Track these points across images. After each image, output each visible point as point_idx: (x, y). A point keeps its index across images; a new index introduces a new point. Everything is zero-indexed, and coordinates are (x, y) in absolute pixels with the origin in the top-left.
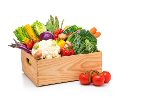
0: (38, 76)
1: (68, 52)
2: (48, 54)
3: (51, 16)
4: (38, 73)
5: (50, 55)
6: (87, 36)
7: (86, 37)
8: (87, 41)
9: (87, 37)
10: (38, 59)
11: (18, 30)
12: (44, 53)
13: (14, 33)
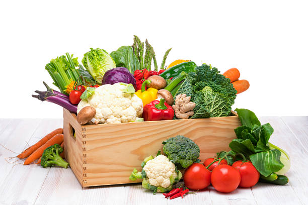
0: (85, 162)
1: (159, 112)
2: (110, 113)
3: (136, 39)
4: (85, 156)
5: (116, 118)
6: (213, 80)
7: (211, 82)
8: (207, 90)
9: (213, 83)
10: (86, 122)
11: (55, 62)
12: (101, 111)
13: (47, 68)
